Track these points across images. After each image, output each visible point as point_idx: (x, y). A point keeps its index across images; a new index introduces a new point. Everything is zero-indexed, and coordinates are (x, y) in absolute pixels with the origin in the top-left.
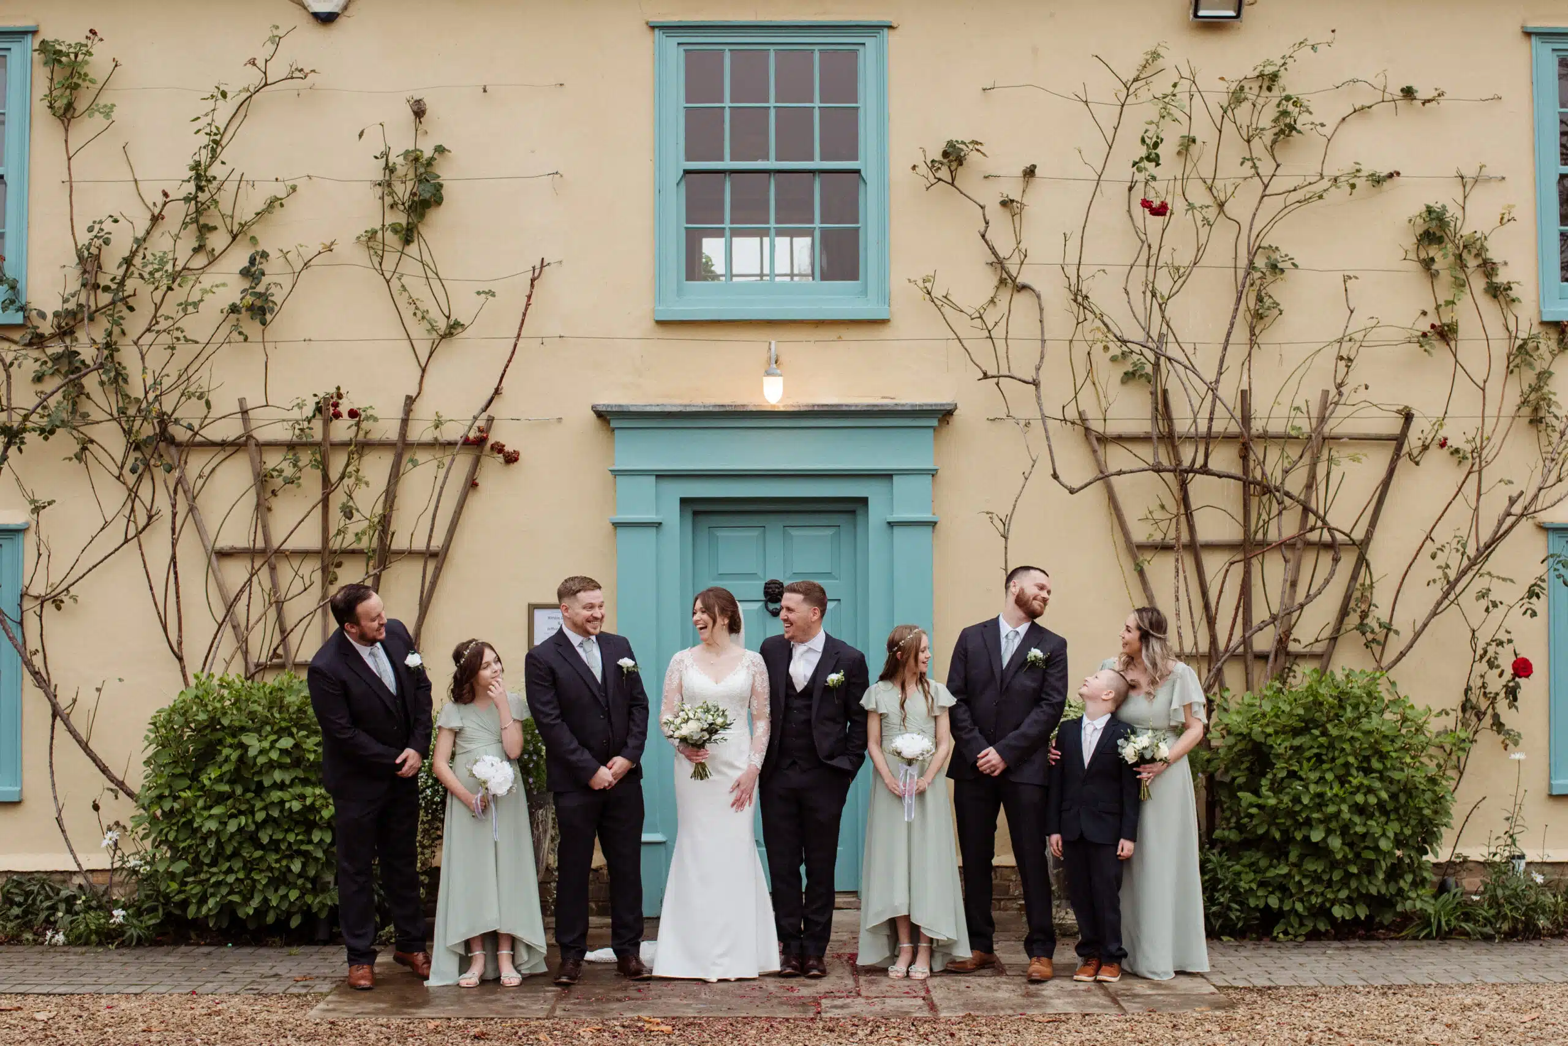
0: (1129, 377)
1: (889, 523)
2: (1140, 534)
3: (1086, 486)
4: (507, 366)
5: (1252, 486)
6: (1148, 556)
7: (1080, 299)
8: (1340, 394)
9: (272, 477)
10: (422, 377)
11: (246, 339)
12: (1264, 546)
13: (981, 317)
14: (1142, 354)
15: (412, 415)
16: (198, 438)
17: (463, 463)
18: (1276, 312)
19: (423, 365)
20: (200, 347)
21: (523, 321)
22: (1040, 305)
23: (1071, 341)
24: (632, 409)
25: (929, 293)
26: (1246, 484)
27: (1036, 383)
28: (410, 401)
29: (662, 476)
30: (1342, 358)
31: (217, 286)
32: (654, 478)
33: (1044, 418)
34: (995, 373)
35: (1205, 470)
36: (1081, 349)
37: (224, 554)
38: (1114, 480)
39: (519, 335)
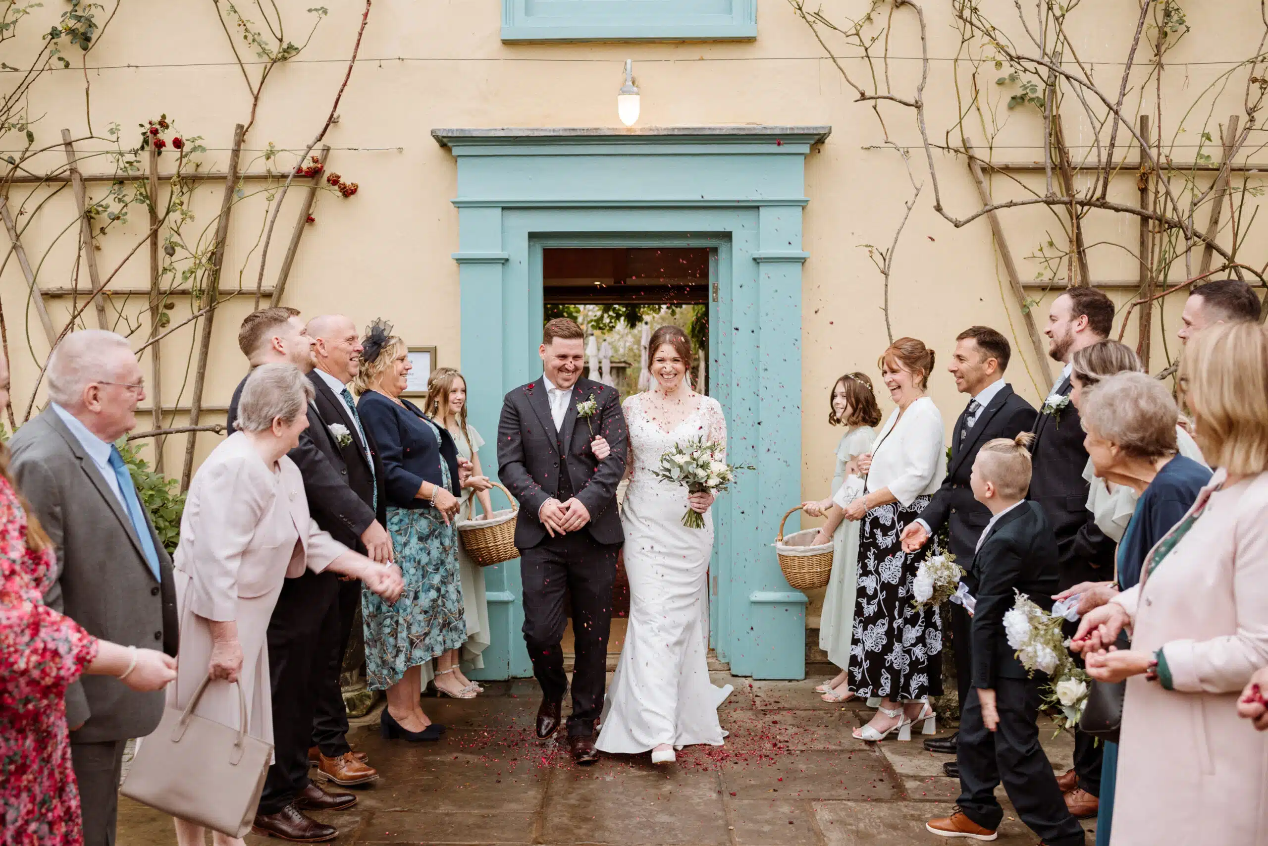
0: (1018, 101)
1: (755, 259)
2: (1027, 273)
3: (973, 218)
4: (342, 91)
5: (1151, 222)
6: (1036, 296)
7: (967, 13)
8: (1252, 120)
9: (98, 213)
10: (255, 105)
11: (67, 65)
12: (1166, 288)
13: (858, 34)
14: (1037, 73)
15: (243, 146)
16: (19, 173)
17: (297, 196)
18: (1183, 28)
19: (256, 92)
20: (21, 76)
21: (359, 41)
22: (921, 21)
23: (956, 60)
24: (475, 134)
25: (800, 9)
26: (1145, 219)
27: (918, 106)
28: (241, 133)
29: (508, 208)
30: (1254, 80)
31: (32, 6)
32: (500, 210)
33: (927, 145)
34: (873, 94)
35: (1102, 204)
36: (965, 69)
37: (50, 296)
38: (1000, 214)
39: (354, 57)
